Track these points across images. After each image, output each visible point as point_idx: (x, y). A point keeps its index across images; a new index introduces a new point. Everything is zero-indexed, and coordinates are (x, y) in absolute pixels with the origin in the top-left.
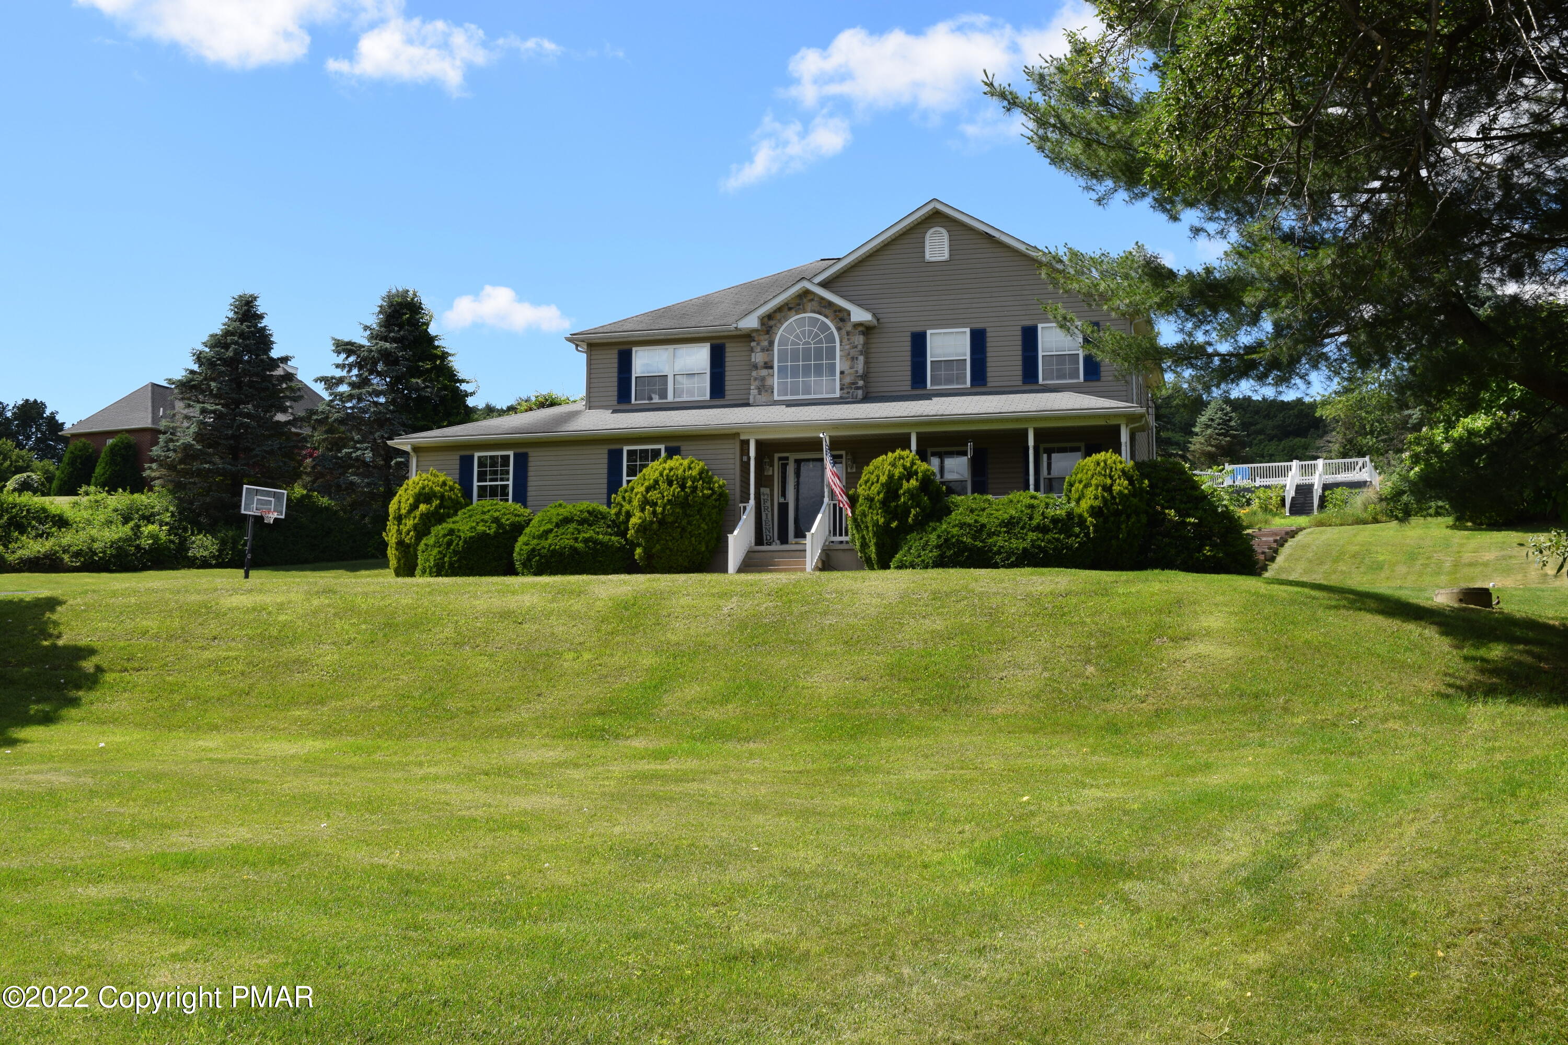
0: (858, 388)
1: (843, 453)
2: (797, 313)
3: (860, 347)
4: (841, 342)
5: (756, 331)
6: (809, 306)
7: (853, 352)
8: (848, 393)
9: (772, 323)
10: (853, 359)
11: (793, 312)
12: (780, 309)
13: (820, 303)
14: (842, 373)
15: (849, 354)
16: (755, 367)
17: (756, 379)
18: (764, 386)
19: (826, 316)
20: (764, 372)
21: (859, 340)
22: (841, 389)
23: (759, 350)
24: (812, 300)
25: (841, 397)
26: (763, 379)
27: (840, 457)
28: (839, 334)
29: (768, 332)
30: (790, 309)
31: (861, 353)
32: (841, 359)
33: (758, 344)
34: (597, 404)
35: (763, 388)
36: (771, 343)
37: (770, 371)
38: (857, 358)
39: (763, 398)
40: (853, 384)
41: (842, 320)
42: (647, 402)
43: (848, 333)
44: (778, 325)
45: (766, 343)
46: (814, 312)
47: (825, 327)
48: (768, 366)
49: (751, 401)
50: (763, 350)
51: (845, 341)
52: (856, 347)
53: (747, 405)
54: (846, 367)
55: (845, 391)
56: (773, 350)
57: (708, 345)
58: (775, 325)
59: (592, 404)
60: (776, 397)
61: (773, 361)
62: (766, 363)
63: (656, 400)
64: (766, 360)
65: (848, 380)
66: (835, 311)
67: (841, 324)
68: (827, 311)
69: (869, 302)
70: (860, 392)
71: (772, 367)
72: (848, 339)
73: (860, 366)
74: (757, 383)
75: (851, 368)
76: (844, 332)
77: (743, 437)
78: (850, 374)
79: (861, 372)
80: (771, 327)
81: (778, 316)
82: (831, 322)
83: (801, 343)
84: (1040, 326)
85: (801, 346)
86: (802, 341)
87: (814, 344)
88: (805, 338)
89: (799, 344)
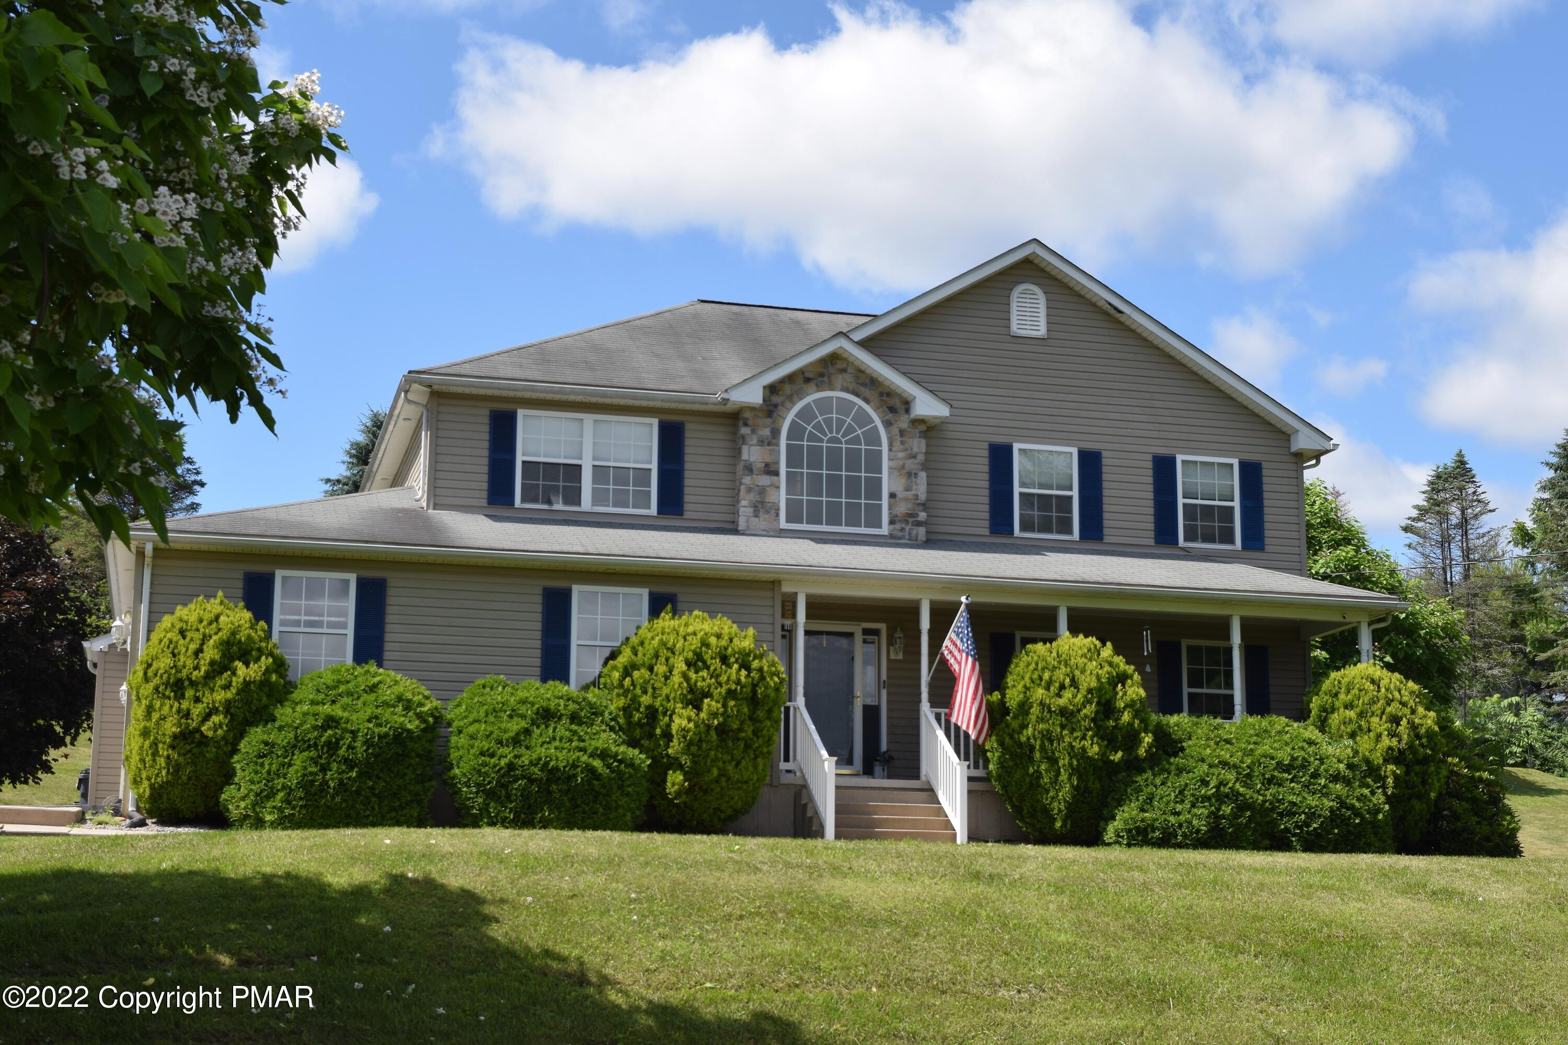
0: (919, 524)
1: (882, 627)
2: (819, 388)
3: (921, 457)
4: (891, 445)
5: (752, 409)
6: (839, 380)
7: (911, 464)
8: (902, 529)
9: (776, 399)
10: (911, 475)
11: (812, 386)
12: (790, 378)
13: (857, 377)
14: (892, 496)
15: (903, 467)
16: (749, 469)
17: (749, 490)
18: (762, 502)
19: (867, 401)
20: (764, 480)
21: (919, 445)
22: (892, 522)
23: (755, 441)
24: (844, 370)
25: (891, 536)
26: (762, 491)
27: (876, 632)
28: (888, 432)
29: (770, 414)
30: (808, 380)
31: (925, 467)
32: (890, 474)
33: (753, 431)
34: (450, 501)
35: (762, 506)
36: (776, 433)
37: (775, 478)
38: (916, 474)
39: (761, 523)
40: (911, 515)
41: (892, 410)
42: (545, 507)
43: (902, 433)
44: (788, 404)
45: (766, 432)
46: (846, 390)
47: (862, 419)
48: (771, 470)
49: (742, 525)
50: (761, 442)
51: (897, 444)
52: (914, 457)
53: (735, 531)
54: (899, 488)
55: (898, 526)
56: (778, 445)
57: (655, 422)
58: (783, 404)
59: (440, 500)
60: (783, 524)
61: (777, 463)
62: (767, 465)
63: (559, 506)
64: (767, 460)
65: (902, 509)
66: (881, 394)
67: (890, 416)
68: (866, 392)
69: (948, 388)
70: (922, 531)
71: (777, 474)
72: (902, 443)
73: (921, 487)
74: (752, 497)
75: (908, 489)
76: (895, 430)
77: (786, 588)
78: (906, 499)
79: (923, 497)
80: (776, 406)
81: (788, 388)
82: (875, 411)
83: (826, 439)
84: (1180, 458)
85: (825, 445)
86: (826, 435)
87: (847, 442)
88: (831, 432)
89: (822, 441)
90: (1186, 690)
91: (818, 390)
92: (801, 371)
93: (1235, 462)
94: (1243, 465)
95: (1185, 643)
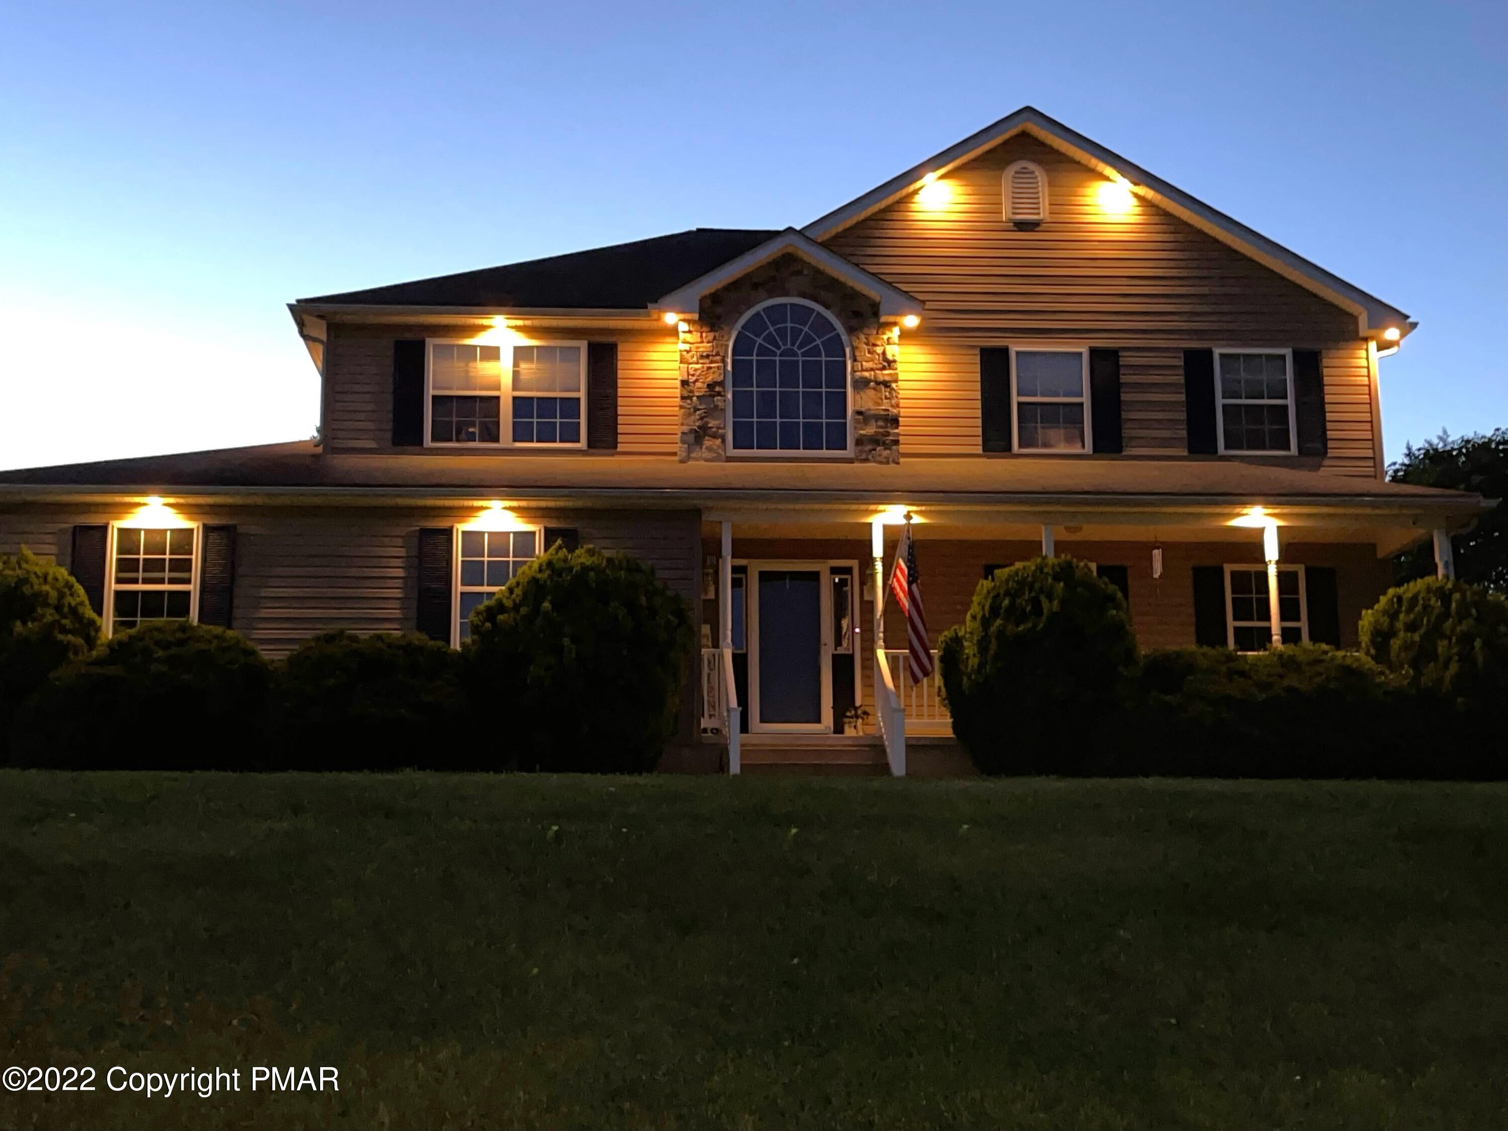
0: (891, 443)
1: (854, 564)
2: (770, 294)
4: (856, 354)
5: (689, 322)
6: (794, 283)
7: (881, 376)
8: (872, 451)
9: (716, 310)
10: (881, 388)
11: (763, 292)
12: (735, 285)
13: (813, 279)
14: (859, 412)
15: (872, 379)
16: (689, 391)
17: (690, 414)
18: (705, 428)
19: (827, 307)
20: (710, 404)
22: (859, 443)
23: (694, 359)
24: (799, 273)
26: (707, 415)
27: (848, 571)
28: (852, 340)
29: (712, 327)
30: (756, 286)
32: (856, 387)
33: (693, 349)
34: (347, 444)
35: (704, 432)
36: (720, 348)
37: (720, 401)
39: (703, 450)
40: (881, 434)
41: (857, 315)
43: (869, 340)
44: (732, 315)
45: (708, 348)
46: (804, 295)
47: (822, 326)
48: (716, 391)
49: (681, 455)
50: (702, 359)
51: (863, 353)
53: (674, 462)
54: (867, 404)
55: (865, 447)
57: (584, 342)
58: (725, 315)
59: (336, 444)
60: (730, 452)
61: (724, 382)
62: (711, 385)
64: (712, 379)
65: (869, 427)
66: (845, 298)
67: (854, 322)
68: (827, 296)
70: (894, 451)
71: (723, 394)
72: (869, 351)
73: (893, 401)
74: (692, 421)
75: (877, 404)
76: (861, 337)
77: (707, 518)
78: (875, 416)
79: (895, 412)
80: (719, 318)
81: (732, 297)
82: (837, 317)
83: (778, 352)
84: (1217, 352)
85: (777, 358)
86: (779, 348)
87: (804, 355)
88: (785, 344)
89: (775, 354)
90: (1231, 624)
91: (771, 296)
92: (747, 277)
93: (1288, 352)
94: (1297, 355)
95: (1228, 568)
